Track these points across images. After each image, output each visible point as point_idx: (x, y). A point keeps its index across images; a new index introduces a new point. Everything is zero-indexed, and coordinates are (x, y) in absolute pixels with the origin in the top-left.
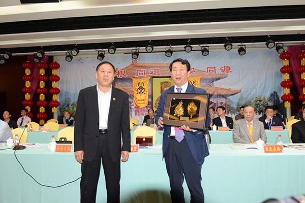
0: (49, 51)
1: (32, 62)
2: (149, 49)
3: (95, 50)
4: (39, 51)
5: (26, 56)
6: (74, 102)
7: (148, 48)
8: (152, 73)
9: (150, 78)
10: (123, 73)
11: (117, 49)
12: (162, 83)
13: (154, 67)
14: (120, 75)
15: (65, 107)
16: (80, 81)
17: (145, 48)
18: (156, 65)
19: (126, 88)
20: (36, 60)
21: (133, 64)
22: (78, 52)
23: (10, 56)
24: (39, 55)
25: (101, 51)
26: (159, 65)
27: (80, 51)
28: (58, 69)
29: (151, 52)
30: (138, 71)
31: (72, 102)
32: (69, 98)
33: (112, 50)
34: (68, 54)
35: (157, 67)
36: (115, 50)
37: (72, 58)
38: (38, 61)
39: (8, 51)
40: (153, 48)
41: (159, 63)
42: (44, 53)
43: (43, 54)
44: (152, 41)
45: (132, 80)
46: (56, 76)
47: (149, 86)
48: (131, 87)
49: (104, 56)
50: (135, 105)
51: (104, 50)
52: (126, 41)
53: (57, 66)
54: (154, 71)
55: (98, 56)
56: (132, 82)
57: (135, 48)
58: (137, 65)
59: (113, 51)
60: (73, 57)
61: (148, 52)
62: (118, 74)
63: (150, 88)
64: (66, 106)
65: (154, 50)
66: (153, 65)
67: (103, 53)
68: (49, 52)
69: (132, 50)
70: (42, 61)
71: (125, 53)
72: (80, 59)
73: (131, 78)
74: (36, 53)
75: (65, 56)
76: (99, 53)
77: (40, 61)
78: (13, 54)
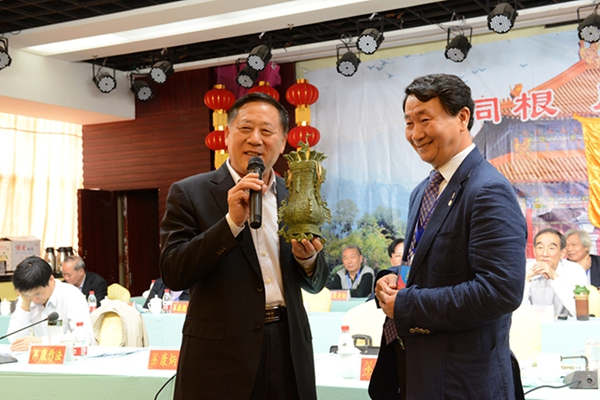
0: (284, 47)
1: (234, 88)
4: (255, 50)
5: (212, 70)
6: (367, 214)
10: (542, 100)
11: (519, 13)
14: (530, 111)
15: (337, 232)
19: (554, 156)
20: (245, 81)
21: (581, 64)
22: (380, 40)
23: (170, 73)
24: (257, 63)
25: (457, 28)
27: (386, 34)
28: (311, 103)
31: (360, 217)
32: (350, 202)
33: (500, 21)
34: (344, 51)
36: (513, 17)
37: (356, 62)
38: (250, 83)
39: (161, 58)
42: (269, 56)
43: (267, 58)
45: (579, 124)
46: (308, 129)
48: (575, 153)
49: (469, 46)
50: (594, 221)
51: (470, 21)
53: (311, 95)
55: (448, 48)
56: (580, 132)
57: (590, 2)
59: (506, 23)
60: (362, 57)
62: (524, 105)
64: (340, 228)
67: (467, 33)
69: (578, 11)
70: (261, 83)
71: (548, 26)
72: (384, 63)
73: (576, 117)
74: (246, 56)
75: (336, 60)
76: (452, 36)
77: (256, 84)
78: (176, 67)
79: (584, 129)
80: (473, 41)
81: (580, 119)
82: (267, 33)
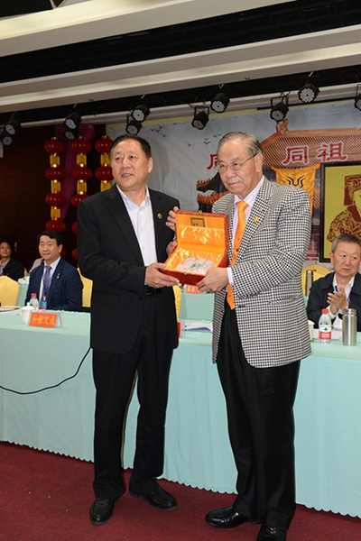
0: (94, 114)
1: (63, 139)
2: (307, 94)
3: (187, 106)
4: (70, 116)
5: (51, 127)
7: (305, 92)
8: (324, 154)
9: (318, 166)
11: (231, 100)
12: (348, 179)
13: (328, 138)
16: (160, 179)
17: (297, 92)
18: (333, 134)
20: (70, 136)
21: (278, 133)
22: (147, 113)
23: (17, 128)
24: (71, 124)
25: (200, 107)
26: (343, 134)
27: (151, 110)
29: (312, 102)
30: (289, 150)
33: (218, 105)
34: (130, 118)
35: (338, 138)
36: (226, 103)
37: (139, 126)
38: (72, 137)
39: (13, 118)
40: (317, 92)
41: (343, 127)
42: (80, 120)
43: (78, 122)
44: (315, 72)
45: (275, 172)
46: (108, 168)
47: (316, 186)
49: (207, 120)
52: (251, 78)
54: (329, 148)
55: (193, 120)
56: (275, 177)
57: (278, 94)
58: (288, 135)
59: (222, 106)
61: (304, 103)
63: (318, 191)
65: (319, 97)
66: (328, 134)
67: (206, 111)
68: (93, 116)
69: (271, 101)
70: (81, 137)
71: (259, 109)
72: (161, 127)
73: (272, 168)
74: (64, 119)
75: (126, 124)
76: (197, 112)
77: (76, 137)
78: (22, 124)
79: (277, 176)
80: (211, 117)
81: (275, 170)
82: (78, 104)
